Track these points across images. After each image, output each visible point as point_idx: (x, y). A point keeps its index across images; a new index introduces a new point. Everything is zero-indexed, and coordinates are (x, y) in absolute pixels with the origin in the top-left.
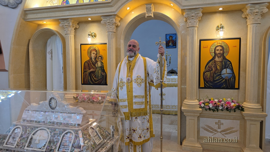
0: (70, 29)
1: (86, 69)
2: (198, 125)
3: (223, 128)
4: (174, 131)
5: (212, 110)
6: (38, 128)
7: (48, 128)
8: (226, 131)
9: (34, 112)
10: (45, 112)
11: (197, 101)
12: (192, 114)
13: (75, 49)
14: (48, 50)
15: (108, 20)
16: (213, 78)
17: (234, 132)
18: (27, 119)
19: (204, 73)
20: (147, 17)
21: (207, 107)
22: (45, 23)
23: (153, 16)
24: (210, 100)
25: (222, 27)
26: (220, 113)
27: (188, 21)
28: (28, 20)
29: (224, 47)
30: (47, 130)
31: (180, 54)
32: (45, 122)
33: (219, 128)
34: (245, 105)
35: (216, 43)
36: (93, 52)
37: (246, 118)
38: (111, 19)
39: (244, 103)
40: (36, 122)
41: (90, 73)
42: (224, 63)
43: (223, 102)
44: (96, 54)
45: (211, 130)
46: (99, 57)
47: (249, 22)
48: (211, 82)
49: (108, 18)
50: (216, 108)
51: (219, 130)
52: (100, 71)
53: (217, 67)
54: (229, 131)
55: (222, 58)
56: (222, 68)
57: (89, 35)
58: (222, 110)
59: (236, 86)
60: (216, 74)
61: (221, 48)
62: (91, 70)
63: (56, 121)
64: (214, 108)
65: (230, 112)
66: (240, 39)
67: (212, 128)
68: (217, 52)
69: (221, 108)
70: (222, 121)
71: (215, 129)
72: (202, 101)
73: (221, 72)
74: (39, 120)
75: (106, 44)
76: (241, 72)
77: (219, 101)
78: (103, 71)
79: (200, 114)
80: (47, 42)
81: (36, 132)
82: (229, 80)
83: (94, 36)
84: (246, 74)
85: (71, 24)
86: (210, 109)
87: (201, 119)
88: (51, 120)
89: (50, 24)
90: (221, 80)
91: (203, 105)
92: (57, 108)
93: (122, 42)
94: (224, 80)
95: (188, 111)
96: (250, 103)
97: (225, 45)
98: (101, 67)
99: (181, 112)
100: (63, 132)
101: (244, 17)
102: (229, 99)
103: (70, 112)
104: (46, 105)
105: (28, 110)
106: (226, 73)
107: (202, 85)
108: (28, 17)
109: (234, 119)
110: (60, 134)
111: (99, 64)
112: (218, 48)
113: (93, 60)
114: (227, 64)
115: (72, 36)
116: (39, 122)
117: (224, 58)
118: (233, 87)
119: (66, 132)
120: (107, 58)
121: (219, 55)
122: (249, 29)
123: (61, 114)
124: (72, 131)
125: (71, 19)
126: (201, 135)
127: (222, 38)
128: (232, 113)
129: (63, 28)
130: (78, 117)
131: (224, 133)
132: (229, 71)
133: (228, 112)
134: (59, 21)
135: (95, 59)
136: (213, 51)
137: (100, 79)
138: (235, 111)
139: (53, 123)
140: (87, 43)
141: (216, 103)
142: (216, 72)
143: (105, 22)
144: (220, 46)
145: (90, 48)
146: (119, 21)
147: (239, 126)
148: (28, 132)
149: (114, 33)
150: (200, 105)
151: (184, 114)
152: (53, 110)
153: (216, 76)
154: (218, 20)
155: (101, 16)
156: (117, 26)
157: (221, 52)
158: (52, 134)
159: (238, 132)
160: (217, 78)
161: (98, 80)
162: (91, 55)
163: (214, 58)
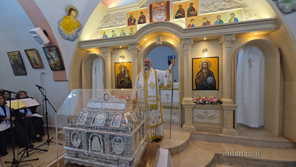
0: (108, 53)
1: (118, 79)
2: (193, 114)
3: (209, 115)
4: (176, 119)
5: (202, 104)
6: (98, 112)
7: (105, 112)
8: (211, 118)
9: (95, 103)
10: (102, 102)
11: (191, 98)
12: (189, 107)
13: (111, 66)
14: (94, 67)
15: (132, 47)
16: (202, 83)
17: (216, 118)
18: (90, 107)
19: (196, 80)
20: (158, 44)
21: (198, 102)
22: (92, 50)
23: (161, 44)
24: (200, 97)
25: (207, 50)
26: (207, 106)
27: (184, 47)
28: (81, 48)
29: (208, 63)
30: (104, 113)
31: (180, 68)
32: (102, 109)
33: (206, 116)
34: (223, 100)
35: (203, 61)
36: (122, 68)
37: (224, 109)
38: (134, 47)
39: (222, 99)
40: (96, 109)
41: (121, 82)
42: (208, 74)
43: (208, 99)
44: (125, 69)
45: (201, 117)
46: (126, 71)
47: (224, 46)
48: (200, 86)
49: (133, 46)
50: (204, 103)
51: (206, 117)
52: (127, 80)
53: (204, 76)
54: (212, 118)
55: (207, 70)
56: (207, 77)
57: (120, 57)
58: (208, 104)
59: (217, 88)
60: (203, 80)
61: (206, 64)
62: (122, 80)
63: (109, 108)
64: (203, 102)
65: (213, 105)
66: (218, 57)
67: (201, 116)
68: (204, 66)
69: (207, 102)
70: (208, 111)
71: (204, 116)
72: (195, 98)
73: (206, 79)
74: (98, 108)
75: (131, 62)
76: (219, 79)
77: (206, 98)
78: (129, 80)
79: (194, 106)
80: (93, 62)
81: (97, 114)
82: (212, 84)
83: (124, 57)
84: (223, 80)
85: (109, 50)
86: (200, 103)
87: (194, 110)
88: (106, 107)
89: (95, 51)
90: (207, 84)
91: (195, 101)
92: (109, 100)
93: (142, 60)
94: (209, 84)
95: (186, 105)
96: (226, 98)
97: (208, 62)
98: (128, 78)
99: (182, 106)
100: (114, 114)
101: (220, 43)
102: (212, 97)
103: (117, 102)
104: (102, 98)
105: (91, 102)
106: (210, 79)
107: (195, 88)
108: (81, 47)
109: (216, 109)
110: (112, 115)
111: (127, 76)
112: (204, 64)
113: (123, 73)
114: (210, 74)
115: (109, 58)
116: (98, 109)
117: (208, 70)
118: (215, 89)
119: (116, 114)
120: (132, 71)
121: (205, 68)
122: (224, 51)
123: (111, 104)
124: (120, 114)
125: (109, 47)
126: (195, 120)
127: (206, 57)
128: (215, 106)
129: (103, 53)
130: (123, 105)
131: (209, 119)
132: (211, 78)
133: (212, 105)
134: (100, 48)
135: (124, 72)
136: (201, 66)
137: (127, 85)
138: (216, 104)
139: (107, 109)
140: (119, 62)
141: (204, 99)
142: (203, 79)
143: (131, 48)
144: (205, 62)
145: (121, 65)
146: (140, 48)
147: (219, 114)
148: (92, 115)
149: (136, 55)
150: (194, 101)
151: (183, 107)
152: (106, 102)
153: (204, 82)
154: (203, 46)
155: (128, 45)
156: (138, 51)
157: (206, 66)
158: (107, 116)
159: (219, 118)
160: (204, 83)
161: (126, 86)
162: (121, 70)
163: (202, 70)
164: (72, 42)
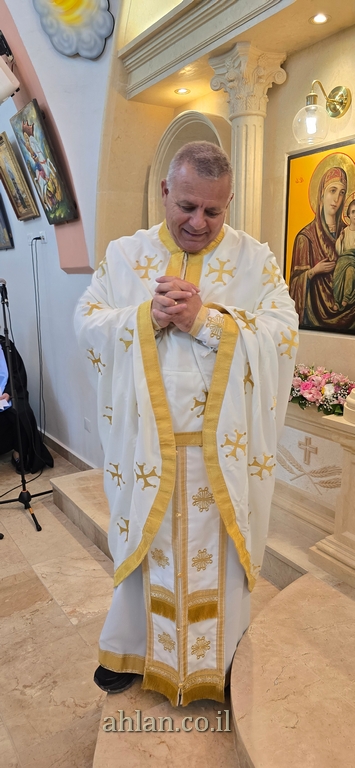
22: (183, 93)
28: (135, 94)
36: (329, 185)
41: (313, 282)
44: (343, 193)
46: (351, 204)
52: (350, 272)
57: (313, 99)
62: (318, 267)
83: (342, 104)
85: (246, 67)
108: (132, 84)
111: (350, 238)
113: (329, 220)
125: (244, 39)
135: (337, 214)
137: (347, 307)
145: (321, 166)
161: (339, 313)
162: (321, 198)
164: (93, 65)
